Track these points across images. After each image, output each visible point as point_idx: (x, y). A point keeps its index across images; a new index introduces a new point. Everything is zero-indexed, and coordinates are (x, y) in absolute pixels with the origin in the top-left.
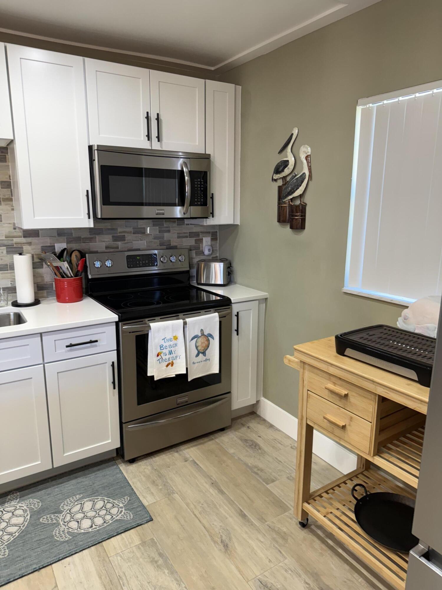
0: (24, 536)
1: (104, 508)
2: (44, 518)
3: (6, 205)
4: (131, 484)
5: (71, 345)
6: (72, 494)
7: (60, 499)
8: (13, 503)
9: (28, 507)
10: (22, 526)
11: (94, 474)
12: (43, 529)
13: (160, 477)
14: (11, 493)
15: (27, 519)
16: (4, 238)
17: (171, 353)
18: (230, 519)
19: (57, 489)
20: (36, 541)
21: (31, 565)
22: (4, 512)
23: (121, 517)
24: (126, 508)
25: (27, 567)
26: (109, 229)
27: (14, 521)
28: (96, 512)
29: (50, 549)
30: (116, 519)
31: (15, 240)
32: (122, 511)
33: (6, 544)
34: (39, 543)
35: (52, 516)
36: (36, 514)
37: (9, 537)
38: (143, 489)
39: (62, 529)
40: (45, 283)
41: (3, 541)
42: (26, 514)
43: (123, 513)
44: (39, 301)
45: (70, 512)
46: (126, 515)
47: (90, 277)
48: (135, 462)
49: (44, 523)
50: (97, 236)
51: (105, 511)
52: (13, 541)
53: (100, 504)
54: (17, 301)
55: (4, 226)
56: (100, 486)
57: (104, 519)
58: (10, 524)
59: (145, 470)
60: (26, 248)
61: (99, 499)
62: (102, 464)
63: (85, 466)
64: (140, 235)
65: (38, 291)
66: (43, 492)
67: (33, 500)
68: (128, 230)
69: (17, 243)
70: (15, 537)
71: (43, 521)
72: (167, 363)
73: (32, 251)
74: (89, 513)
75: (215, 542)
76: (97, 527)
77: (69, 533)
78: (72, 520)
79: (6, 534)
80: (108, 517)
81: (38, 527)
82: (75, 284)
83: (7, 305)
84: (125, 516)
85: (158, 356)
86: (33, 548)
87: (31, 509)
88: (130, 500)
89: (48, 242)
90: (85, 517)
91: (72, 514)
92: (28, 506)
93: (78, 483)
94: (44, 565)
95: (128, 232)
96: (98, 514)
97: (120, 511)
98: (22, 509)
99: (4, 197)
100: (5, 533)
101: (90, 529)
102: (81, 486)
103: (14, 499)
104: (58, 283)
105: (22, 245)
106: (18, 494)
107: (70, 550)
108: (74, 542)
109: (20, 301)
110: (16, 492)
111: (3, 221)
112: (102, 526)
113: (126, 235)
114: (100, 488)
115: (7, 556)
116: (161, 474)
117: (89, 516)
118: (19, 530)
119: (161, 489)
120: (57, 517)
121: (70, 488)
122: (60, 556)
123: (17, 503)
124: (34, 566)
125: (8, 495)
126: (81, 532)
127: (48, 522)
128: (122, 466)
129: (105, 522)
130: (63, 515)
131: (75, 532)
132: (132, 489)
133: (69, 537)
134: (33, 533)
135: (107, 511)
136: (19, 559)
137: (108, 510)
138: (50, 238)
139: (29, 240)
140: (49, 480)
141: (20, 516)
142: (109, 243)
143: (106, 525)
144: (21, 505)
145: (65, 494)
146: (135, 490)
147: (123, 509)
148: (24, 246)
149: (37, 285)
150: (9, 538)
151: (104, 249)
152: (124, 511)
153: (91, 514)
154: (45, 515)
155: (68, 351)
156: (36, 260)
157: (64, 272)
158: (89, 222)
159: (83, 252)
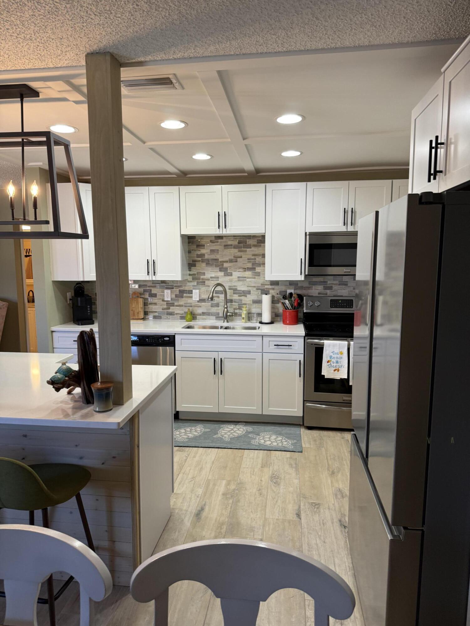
0: (239, 437)
3: (262, 267)
5: (277, 345)
6: (269, 431)
7: (262, 431)
10: (240, 434)
12: (248, 438)
13: (320, 439)
15: (243, 433)
16: (260, 285)
17: (337, 362)
18: (346, 466)
20: (243, 441)
22: (235, 428)
23: (287, 446)
24: (292, 444)
26: (322, 282)
27: (238, 432)
28: (276, 440)
29: (246, 445)
30: (284, 446)
31: (266, 287)
35: (255, 436)
36: (248, 433)
38: (307, 440)
39: (256, 441)
40: (279, 313)
41: (230, 436)
42: (244, 431)
44: (274, 322)
47: (305, 311)
49: (249, 436)
50: (313, 286)
51: (281, 442)
52: (234, 438)
53: (280, 439)
54: (261, 321)
55: (260, 278)
57: (278, 444)
58: (235, 432)
60: (271, 291)
61: (281, 437)
62: (292, 425)
63: (282, 423)
64: (343, 286)
65: (274, 316)
66: (256, 426)
67: (250, 428)
68: (335, 282)
72: (334, 369)
73: (274, 293)
74: (272, 440)
75: (328, 470)
76: (273, 445)
77: (258, 443)
80: (280, 444)
81: (246, 437)
82: (293, 315)
83: (257, 322)
84: (289, 447)
85: (328, 362)
86: (240, 442)
87: (247, 431)
88: (296, 442)
89: (283, 288)
90: (270, 440)
91: (264, 438)
92: (246, 429)
94: (242, 449)
95: (335, 284)
97: (288, 444)
98: (243, 429)
99: (262, 262)
100: (231, 434)
101: (269, 445)
104: (284, 313)
105: (268, 290)
106: (244, 424)
108: (259, 446)
109: (264, 321)
111: (260, 276)
113: (333, 286)
114: (284, 433)
115: (229, 441)
116: (322, 438)
118: (238, 435)
119: (317, 444)
120: (257, 436)
123: (242, 426)
124: (237, 447)
125: (240, 423)
126: (264, 444)
127: (252, 437)
128: (302, 429)
130: (260, 437)
131: (262, 443)
132: (301, 438)
133: (257, 444)
134: (243, 438)
136: (232, 443)
137: (283, 442)
138: (285, 286)
139: (273, 287)
140: (261, 423)
141: (241, 431)
142: (321, 291)
143: (277, 446)
145: (265, 430)
146: (302, 440)
147: (290, 444)
149: (274, 313)
150: (232, 436)
151: (317, 295)
154: (252, 434)
155: (276, 348)
156: (276, 299)
157: (287, 306)
158: (301, 277)
159: (303, 295)
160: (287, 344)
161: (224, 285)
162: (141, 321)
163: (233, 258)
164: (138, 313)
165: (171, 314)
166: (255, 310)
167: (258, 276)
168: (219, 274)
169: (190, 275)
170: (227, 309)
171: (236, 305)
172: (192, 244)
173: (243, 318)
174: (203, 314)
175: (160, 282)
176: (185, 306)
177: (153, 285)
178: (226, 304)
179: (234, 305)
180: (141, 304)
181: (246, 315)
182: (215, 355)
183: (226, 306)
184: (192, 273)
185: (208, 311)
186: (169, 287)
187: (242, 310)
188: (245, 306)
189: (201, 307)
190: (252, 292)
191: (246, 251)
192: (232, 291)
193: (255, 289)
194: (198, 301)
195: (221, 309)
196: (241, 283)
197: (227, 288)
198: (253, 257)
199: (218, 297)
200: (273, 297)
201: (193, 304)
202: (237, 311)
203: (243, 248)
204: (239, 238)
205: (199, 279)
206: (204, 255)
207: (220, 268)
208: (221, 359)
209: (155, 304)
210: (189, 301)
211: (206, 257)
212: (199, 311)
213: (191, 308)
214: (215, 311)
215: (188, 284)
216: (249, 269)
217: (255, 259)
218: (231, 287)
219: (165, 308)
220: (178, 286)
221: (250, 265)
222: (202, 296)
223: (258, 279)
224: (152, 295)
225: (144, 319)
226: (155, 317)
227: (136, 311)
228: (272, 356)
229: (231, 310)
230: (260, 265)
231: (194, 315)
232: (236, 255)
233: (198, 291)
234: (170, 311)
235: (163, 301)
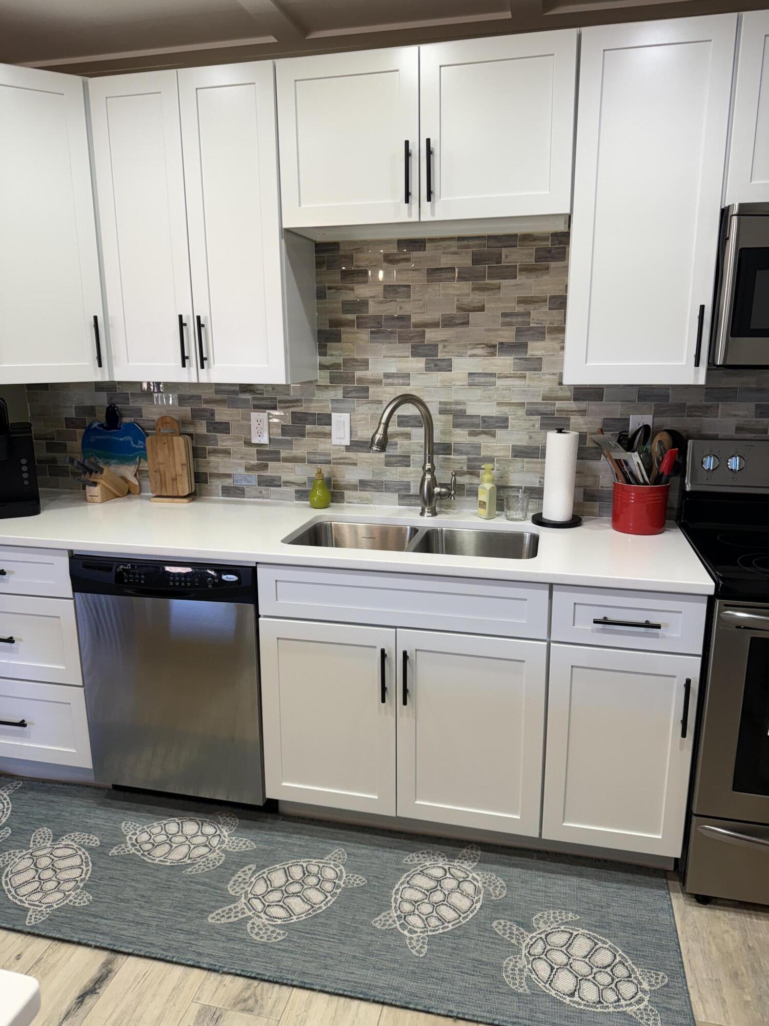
0: (459, 937)
1: (608, 969)
2: (500, 924)
3: (553, 339)
4: (684, 951)
5: (605, 622)
6: (563, 904)
7: (538, 903)
8: (466, 865)
9: (484, 887)
10: (463, 916)
11: (615, 885)
12: (492, 943)
13: (755, 972)
14: (469, 846)
15: (475, 908)
16: (539, 400)
19: (540, 879)
20: (473, 959)
21: (448, 1000)
22: (448, 875)
23: (635, 1013)
24: (653, 999)
25: (442, 999)
26: (751, 390)
27: (456, 899)
28: (592, 969)
29: (487, 991)
30: (624, 1009)
31: (559, 404)
32: (641, 1001)
33: (430, 933)
34: (475, 967)
35: (515, 927)
36: (493, 908)
37: (438, 923)
38: (705, 976)
39: (520, 966)
40: (600, 488)
41: (427, 926)
42: (476, 898)
43: (642, 1006)
44: (581, 520)
45: (546, 938)
46: (648, 1015)
47: (688, 488)
48: (708, 905)
49: (496, 933)
50: (720, 403)
51: (610, 979)
52: (441, 937)
53: (604, 957)
54: (541, 514)
55: (543, 377)
56: (617, 918)
57: (600, 994)
58: (447, 902)
59: (726, 936)
60: (575, 420)
61: (607, 946)
62: (637, 873)
63: (605, 861)
65: (584, 501)
66: (516, 871)
67: (496, 878)
69: (561, 411)
70: (445, 930)
71: (496, 927)
73: (584, 426)
74: (578, 962)
76: (583, 1002)
77: (528, 979)
78: (543, 956)
79: (437, 915)
80: (610, 996)
81: (486, 934)
82: (651, 499)
83: (525, 518)
84: (645, 1017)
86: (463, 970)
87: (488, 894)
88: (667, 986)
89: (616, 410)
90: (568, 966)
91: (547, 946)
92: (486, 885)
93: (580, 888)
94: (466, 1017)
96: (593, 975)
97: (637, 997)
98: (475, 885)
99: (552, 325)
100: (434, 914)
101: (568, 999)
102: (584, 897)
103: (470, 859)
104: (618, 493)
105: (568, 415)
106: (479, 853)
107: (518, 1017)
108: (531, 1006)
110: (477, 848)
111: (544, 370)
112: (592, 1007)
114: (617, 921)
115: (422, 957)
116: (760, 966)
117: (576, 968)
118: (456, 922)
119: (747, 1002)
120: (521, 934)
121: (563, 890)
122: (498, 1017)
123: (472, 869)
124: (452, 1007)
125: (464, 847)
126: (550, 993)
127: (504, 934)
128: (677, 898)
129: (600, 1002)
130: (533, 937)
131: (540, 985)
132: (682, 963)
134: (473, 942)
135: (613, 980)
136: (435, 974)
137: (617, 980)
138: (623, 403)
139: (583, 405)
140: (535, 854)
141: (467, 896)
142: (745, 419)
143: (599, 1010)
144: (477, 877)
145: (550, 897)
146: (686, 970)
147: (647, 998)
148: (571, 417)
149: (585, 490)
150: (437, 926)
151: (732, 433)
152: (646, 1003)
153: (581, 967)
154: (505, 919)
155: (598, 631)
156: (589, 444)
157: (631, 473)
158: (696, 373)
159: (684, 434)
160: (642, 620)
161: (425, 399)
162: (184, 505)
163: (455, 312)
164: (174, 480)
165: (272, 482)
166: (519, 477)
167: (535, 370)
168: (409, 365)
169: (322, 367)
170: (433, 475)
171: (459, 461)
172: (329, 268)
173: (482, 505)
174: (363, 485)
175: (238, 388)
176: (310, 462)
177: (219, 397)
178: (431, 461)
179: (455, 461)
180: (181, 455)
181: (490, 497)
182: (384, 639)
183: (428, 466)
184: (327, 360)
185: (376, 478)
186: (264, 402)
187: (478, 476)
188: (490, 466)
189: (355, 464)
190: (511, 422)
191: (499, 288)
192: (451, 417)
193: (521, 412)
194: (348, 448)
195: (415, 472)
196: (478, 392)
197: (434, 410)
198: (520, 309)
199: (408, 436)
200: (582, 438)
201: (333, 456)
202: (463, 480)
203: (489, 278)
204: (474, 246)
205: (351, 379)
206: (364, 303)
207: (413, 347)
208: (405, 653)
209: (227, 452)
210: (322, 446)
211: (373, 309)
212: (351, 476)
213: (325, 469)
214: (397, 478)
215: (319, 395)
216: (504, 348)
217: (529, 314)
218: (448, 407)
219: (254, 466)
220: (290, 401)
221: (508, 335)
222: (359, 434)
223: (531, 379)
224: (216, 426)
225: (192, 496)
226: (228, 491)
227: (167, 474)
228: (582, 655)
229: (444, 476)
230: (544, 333)
231: (335, 486)
232: (466, 300)
233: (346, 416)
234: (268, 473)
235: (248, 443)
